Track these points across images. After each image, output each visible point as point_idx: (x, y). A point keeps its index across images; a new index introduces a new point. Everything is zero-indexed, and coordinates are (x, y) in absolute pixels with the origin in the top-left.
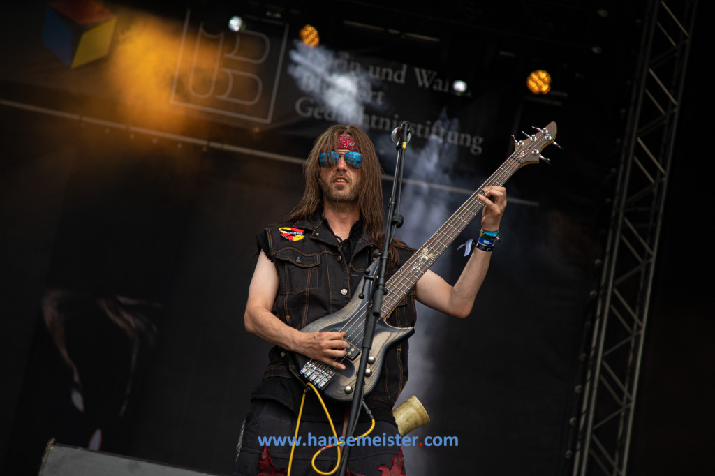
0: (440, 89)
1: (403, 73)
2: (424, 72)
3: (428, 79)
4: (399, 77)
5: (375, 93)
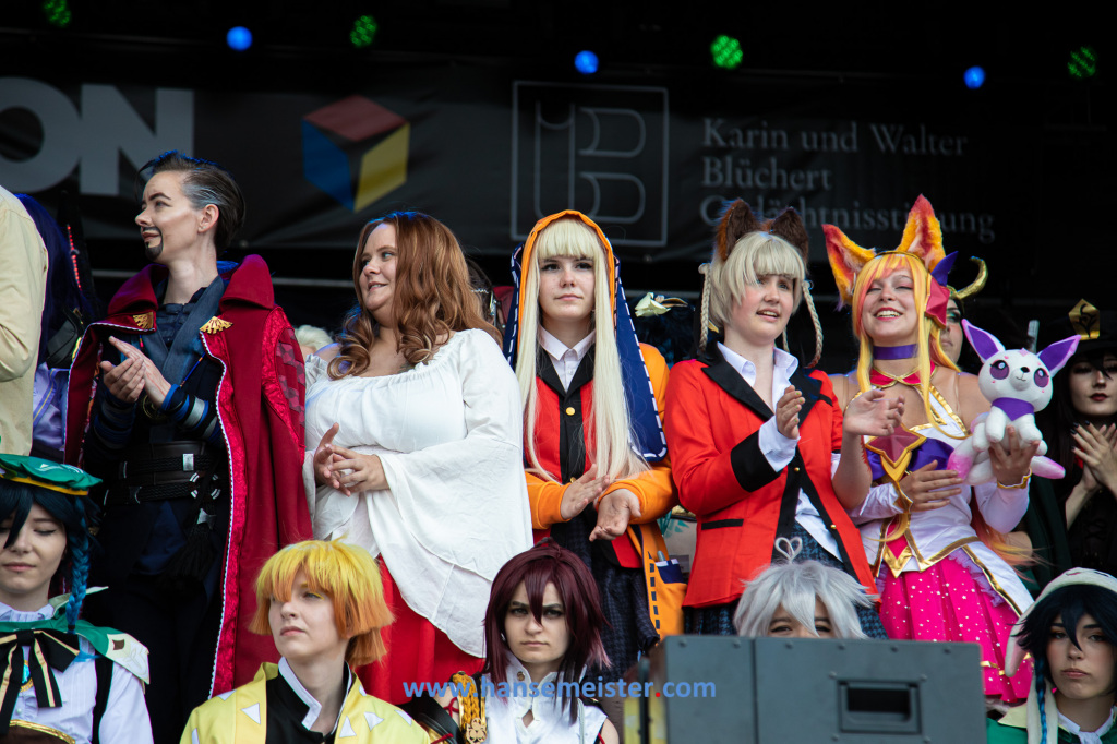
1: (854, 136)
2: (884, 129)
3: (893, 139)
4: (849, 142)
5: (817, 174)
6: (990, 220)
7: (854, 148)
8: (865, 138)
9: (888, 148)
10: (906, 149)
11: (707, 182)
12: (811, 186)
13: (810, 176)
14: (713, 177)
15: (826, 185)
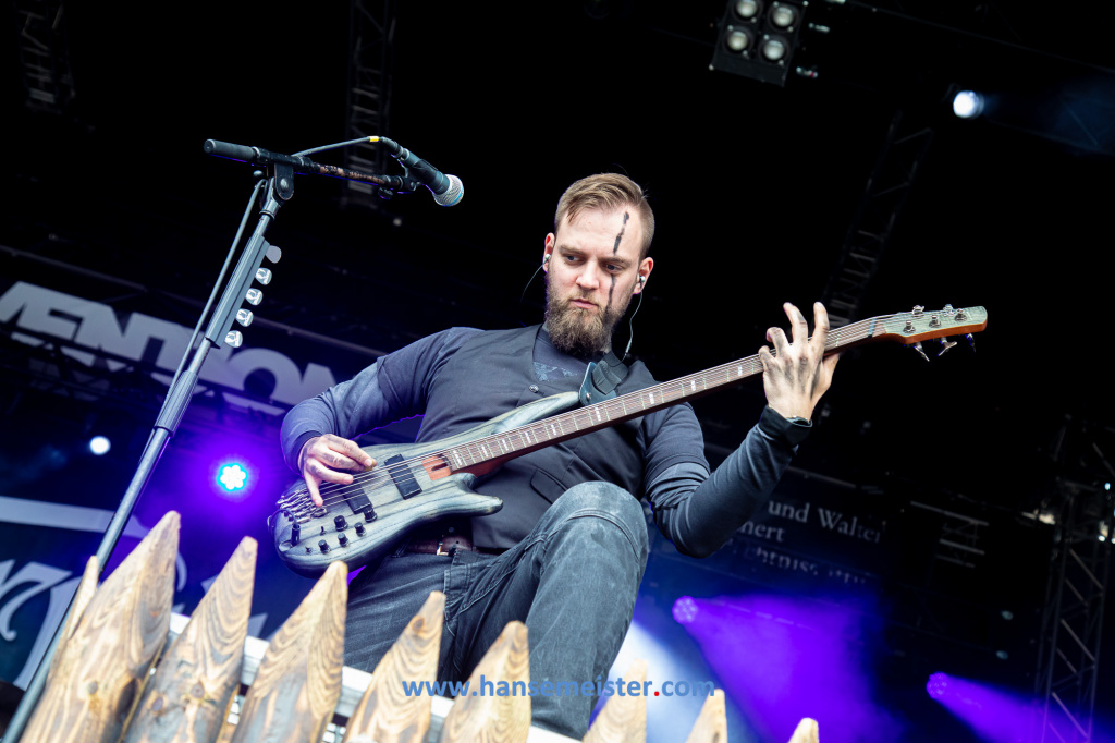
0: (846, 531)
1: (806, 512)
2: (828, 513)
3: (833, 520)
4: (801, 515)
5: (774, 530)
7: (805, 520)
8: (814, 515)
9: (828, 526)
10: (840, 530)
12: (768, 536)
13: (770, 530)
15: (779, 538)
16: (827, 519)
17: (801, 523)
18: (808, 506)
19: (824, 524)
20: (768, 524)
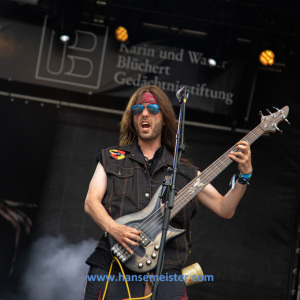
2: (194, 53)
3: (197, 58)
4: (179, 57)
5: (164, 68)
6: (232, 95)
7: (181, 60)
8: (186, 56)
9: (194, 62)
11: (119, 65)
12: (161, 72)
13: (161, 68)
14: (122, 64)
15: (167, 73)
16: (194, 57)
17: (179, 62)
18: (182, 51)
19: (192, 61)
20: (159, 66)
